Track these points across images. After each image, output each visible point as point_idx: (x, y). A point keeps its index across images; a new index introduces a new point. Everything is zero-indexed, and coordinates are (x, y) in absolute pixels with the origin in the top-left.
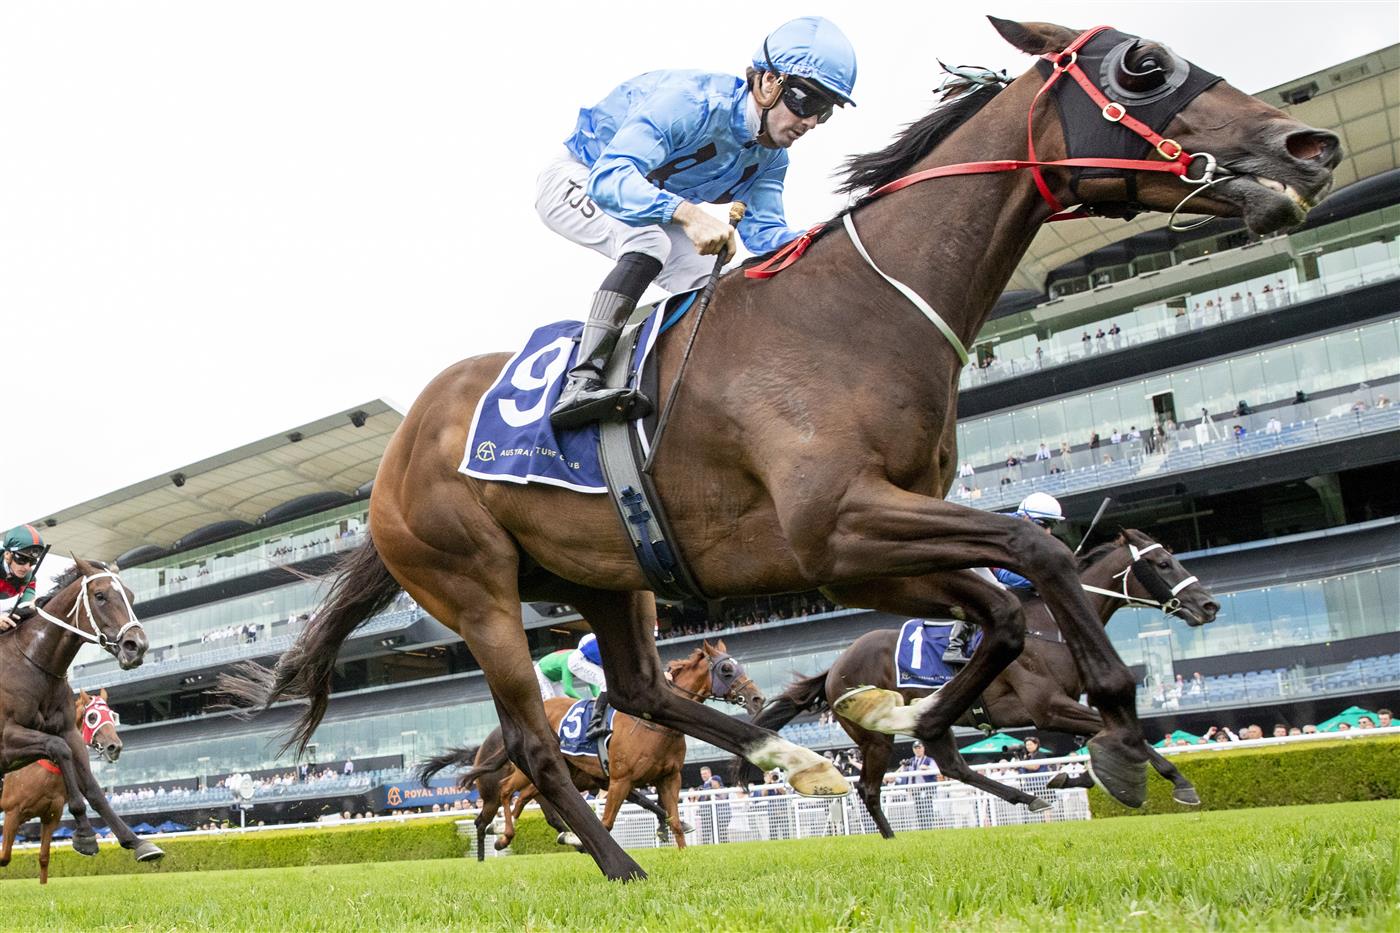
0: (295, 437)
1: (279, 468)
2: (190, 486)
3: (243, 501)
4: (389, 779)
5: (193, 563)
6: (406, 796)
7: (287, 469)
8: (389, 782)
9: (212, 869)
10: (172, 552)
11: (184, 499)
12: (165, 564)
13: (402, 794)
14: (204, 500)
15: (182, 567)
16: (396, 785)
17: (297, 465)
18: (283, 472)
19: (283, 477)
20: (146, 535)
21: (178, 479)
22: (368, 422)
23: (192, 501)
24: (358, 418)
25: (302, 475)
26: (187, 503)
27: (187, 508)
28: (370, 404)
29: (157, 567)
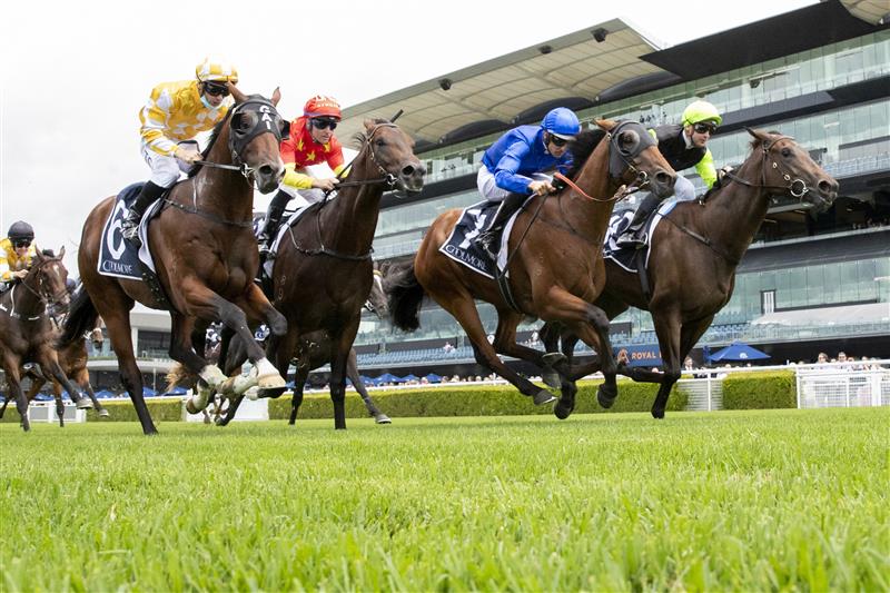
0: (545, 49)
1: (532, 75)
2: (455, 89)
3: (499, 104)
4: (619, 342)
5: (457, 155)
6: (633, 357)
7: (538, 77)
8: (620, 345)
9: (467, 415)
10: (438, 146)
11: (449, 101)
12: (432, 156)
13: (630, 356)
14: (467, 102)
15: (447, 158)
16: (625, 348)
17: (546, 73)
18: (534, 80)
19: (536, 84)
20: (417, 131)
21: (445, 83)
22: (607, 37)
23: (456, 102)
24: (599, 34)
25: (549, 82)
26: (451, 105)
27: (451, 109)
28: (610, 22)
29: (425, 158)
